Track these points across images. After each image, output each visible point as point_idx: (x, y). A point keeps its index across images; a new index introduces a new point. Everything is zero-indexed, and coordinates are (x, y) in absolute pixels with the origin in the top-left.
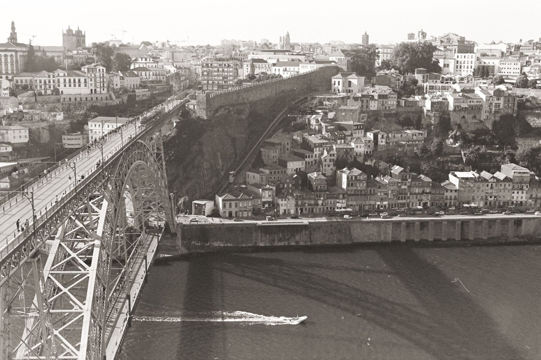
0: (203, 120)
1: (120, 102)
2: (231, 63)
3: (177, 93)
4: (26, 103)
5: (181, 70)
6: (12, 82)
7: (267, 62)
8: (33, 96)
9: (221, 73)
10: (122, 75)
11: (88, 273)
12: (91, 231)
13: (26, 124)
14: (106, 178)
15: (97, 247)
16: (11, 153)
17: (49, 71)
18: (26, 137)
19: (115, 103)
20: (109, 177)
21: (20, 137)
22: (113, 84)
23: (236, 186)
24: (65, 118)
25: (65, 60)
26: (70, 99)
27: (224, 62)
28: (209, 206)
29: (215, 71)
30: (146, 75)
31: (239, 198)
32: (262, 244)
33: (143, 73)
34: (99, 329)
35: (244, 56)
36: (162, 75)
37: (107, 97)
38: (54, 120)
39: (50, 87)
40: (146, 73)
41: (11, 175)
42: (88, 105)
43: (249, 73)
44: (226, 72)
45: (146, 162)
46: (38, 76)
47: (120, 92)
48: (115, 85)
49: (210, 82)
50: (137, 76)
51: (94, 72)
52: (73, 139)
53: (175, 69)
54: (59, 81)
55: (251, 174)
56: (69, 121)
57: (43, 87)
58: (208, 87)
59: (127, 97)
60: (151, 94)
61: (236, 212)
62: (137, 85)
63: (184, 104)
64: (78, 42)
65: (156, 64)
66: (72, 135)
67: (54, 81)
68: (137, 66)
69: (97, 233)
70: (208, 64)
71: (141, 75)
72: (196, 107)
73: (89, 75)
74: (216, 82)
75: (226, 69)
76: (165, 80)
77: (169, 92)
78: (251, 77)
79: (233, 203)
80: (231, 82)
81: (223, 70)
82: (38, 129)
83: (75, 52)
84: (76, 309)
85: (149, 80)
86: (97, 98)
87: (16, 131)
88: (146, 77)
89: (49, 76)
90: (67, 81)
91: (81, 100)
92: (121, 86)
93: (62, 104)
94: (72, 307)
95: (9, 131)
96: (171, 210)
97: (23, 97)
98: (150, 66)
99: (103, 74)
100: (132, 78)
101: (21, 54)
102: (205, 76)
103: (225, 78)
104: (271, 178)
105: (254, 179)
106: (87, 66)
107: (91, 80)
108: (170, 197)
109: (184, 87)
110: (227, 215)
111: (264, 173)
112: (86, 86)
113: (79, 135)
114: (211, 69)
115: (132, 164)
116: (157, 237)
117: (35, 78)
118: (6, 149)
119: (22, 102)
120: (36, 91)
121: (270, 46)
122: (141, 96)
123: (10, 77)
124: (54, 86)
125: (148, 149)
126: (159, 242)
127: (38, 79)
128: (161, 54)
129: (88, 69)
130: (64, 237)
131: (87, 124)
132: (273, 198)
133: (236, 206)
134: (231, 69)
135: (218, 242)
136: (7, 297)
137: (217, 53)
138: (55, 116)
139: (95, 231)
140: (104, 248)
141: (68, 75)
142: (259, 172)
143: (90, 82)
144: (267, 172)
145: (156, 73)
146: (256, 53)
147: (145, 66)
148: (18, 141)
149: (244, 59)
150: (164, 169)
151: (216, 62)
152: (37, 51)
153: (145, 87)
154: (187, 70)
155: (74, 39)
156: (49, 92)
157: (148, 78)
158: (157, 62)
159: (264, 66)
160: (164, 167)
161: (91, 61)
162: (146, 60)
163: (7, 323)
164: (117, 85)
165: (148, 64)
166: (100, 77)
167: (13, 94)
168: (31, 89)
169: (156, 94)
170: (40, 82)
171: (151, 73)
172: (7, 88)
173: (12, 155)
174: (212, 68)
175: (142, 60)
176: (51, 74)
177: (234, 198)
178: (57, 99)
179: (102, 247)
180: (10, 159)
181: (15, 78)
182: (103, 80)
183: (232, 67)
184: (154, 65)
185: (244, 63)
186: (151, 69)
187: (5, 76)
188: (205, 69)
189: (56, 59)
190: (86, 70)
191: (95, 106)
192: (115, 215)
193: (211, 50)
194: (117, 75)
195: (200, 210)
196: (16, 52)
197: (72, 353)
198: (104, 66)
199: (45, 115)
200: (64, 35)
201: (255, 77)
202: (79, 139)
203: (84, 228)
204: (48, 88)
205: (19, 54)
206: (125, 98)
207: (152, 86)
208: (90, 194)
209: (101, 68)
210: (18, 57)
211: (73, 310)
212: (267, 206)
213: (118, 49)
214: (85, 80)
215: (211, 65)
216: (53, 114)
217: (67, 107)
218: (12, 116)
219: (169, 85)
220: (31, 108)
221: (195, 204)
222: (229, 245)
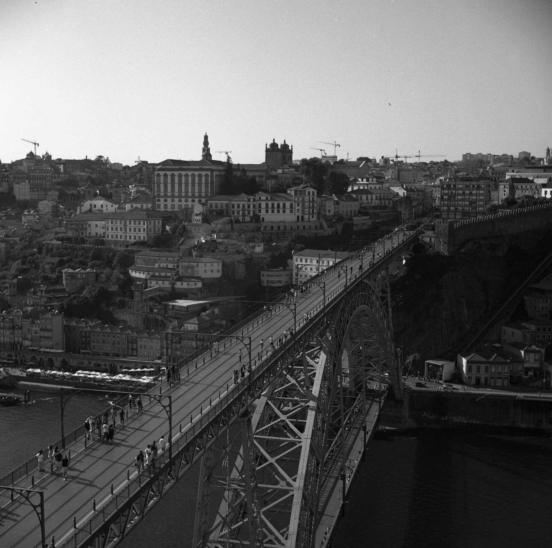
0: (444, 257)
1: (332, 232)
2: (482, 184)
3: (407, 221)
4: (221, 231)
5: (412, 193)
6: (205, 207)
7: (533, 182)
8: (229, 224)
9: (468, 197)
10: (336, 199)
11: (300, 442)
12: (305, 389)
13: (219, 256)
14: (325, 325)
15: (312, 409)
16: (200, 290)
17: (248, 194)
18: (218, 271)
19: (326, 234)
20: (328, 324)
21: (212, 271)
22: (325, 210)
23: (486, 345)
24: (265, 250)
25: (268, 181)
26: (272, 227)
27: (472, 183)
28: (448, 367)
29: (459, 195)
30: (367, 199)
31: (491, 360)
32: (523, 425)
33: (364, 197)
34: (310, 515)
35: (499, 174)
36: (387, 200)
37: (316, 226)
38: (253, 253)
39: (249, 213)
40: (367, 197)
41: (199, 315)
42: (293, 235)
43: (506, 196)
44: (474, 196)
45: (371, 307)
46: (236, 199)
47: (334, 220)
48: (327, 211)
49: (452, 208)
50: (356, 200)
51: (303, 195)
52: (273, 276)
53: (405, 192)
54: (260, 205)
55: (509, 330)
56: (269, 254)
57: (241, 213)
58: (448, 214)
59: (342, 226)
60: (373, 223)
61: (486, 379)
62: (355, 211)
63: (417, 236)
64: (284, 159)
65: (381, 186)
66: (272, 271)
67: (254, 206)
68: (356, 188)
69: (313, 393)
70: (450, 186)
71: (361, 199)
72: (433, 239)
73: (296, 199)
74: (460, 208)
75: (474, 192)
76: (391, 205)
77: (396, 220)
78: (510, 202)
79: (483, 367)
80: (481, 209)
81: (471, 194)
82: (233, 262)
83: (280, 171)
84: (282, 485)
85: (371, 205)
86: (304, 226)
87: (208, 264)
88: (367, 202)
89: (249, 200)
90: (270, 205)
91: (285, 229)
92: (335, 212)
93: (263, 233)
94: (277, 483)
95: (200, 264)
96: (397, 369)
97: (218, 224)
98: (373, 188)
99: (313, 198)
100: (350, 203)
101: (218, 173)
102: (445, 200)
103: (473, 203)
104: (538, 337)
105: (513, 336)
106: (294, 188)
107: (298, 205)
108: (396, 354)
109: (416, 214)
110: (473, 381)
111: (528, 329)
112: (291, 212)
113: (281, 271)
114: (454, 192)
115: (355, 309)
116: (378, 404)
117: (232, 203)
118: (195, 284)
119: (216, 230)
120: (232, 218)
121: (534, 161)
122: (360, 226)
123: (203, 201)
124: (254, 212)
125: (374, 292)
126: (380, 410)
127: (236, 203)
128: (383, 172)
129: (296, 191)
130: (272, 394)
131: (292, 258)
132: (541, 364)
133: (487, 370)
134: (482, 192)
135: (460, 417)
136: (208, 461)
137: (457, 171)
138: (254, 247)
139: (310, 389)
140: (320, 412)
141: (272, 199)
142: (520, 328)
143: (297, 208)
144: (533, 327)
145: (380, 196)
146: (517, 170)
147: (366, 188)
148: (209, 275)
149: (499, 178)
150: (390, 318)
151: (461, 182)
152: (235, 170)
153: (366, 214)
154: (421, 193)
155: (279, 155)
156: (247, 219)
157: (370, 202)
158: (382, 183)
159: (528, 187)
160: (390, 315)
161: (299, 182)
162: (368, 180)
163: (205, 494)
164: (329, 211)
165: (369, 186)
166: (309, 201)
167: (206, 220)
168: (228, 215)
169: (379, 222)
170: (238, 206)
171: (374, 197)
172: (200, 214)
173: (201, 292)
174: (455, 190)
175: (362, 181)
176: (251, 197)
177: (484, 360)
178: (257, 228)
179: (318, 410)
180: (199, 296)
181: (209, 202)
182: (313, 205)
183: (483, 189)
184: (378, 186)
185: (500, 183)
186: (373, 192)
187: (198, 199)
188: (446, 192)
189: (257, 179)
190: (293, 193)
191: (302, 236)
192: (334, 371)
193: (450, 167)
194: (330, 199)
195: (434, 373)
196: (212, 171)
197: (275, 541)
198: (314, 188)
199: (243, 246)
200: (267, 150)
201: (516, 202)
202: (281, 276)
203: (297, 384)
204: (247, 214)
205: (215, 173)
206: (340, 227)
207: (374, 213)
208: (306, 344)
209: (311, 190)
210: (214, 177)
211: (278, 487)
212: (531, 373)
213: (332, 167)
214: (291, 205)
215: (455, 186)
216: (251, 245)
217: (268, 237)
218: (203, 246)
219: (396, 211)
220: (227, 237)
221: (429, 364)
222: (474, 422)
